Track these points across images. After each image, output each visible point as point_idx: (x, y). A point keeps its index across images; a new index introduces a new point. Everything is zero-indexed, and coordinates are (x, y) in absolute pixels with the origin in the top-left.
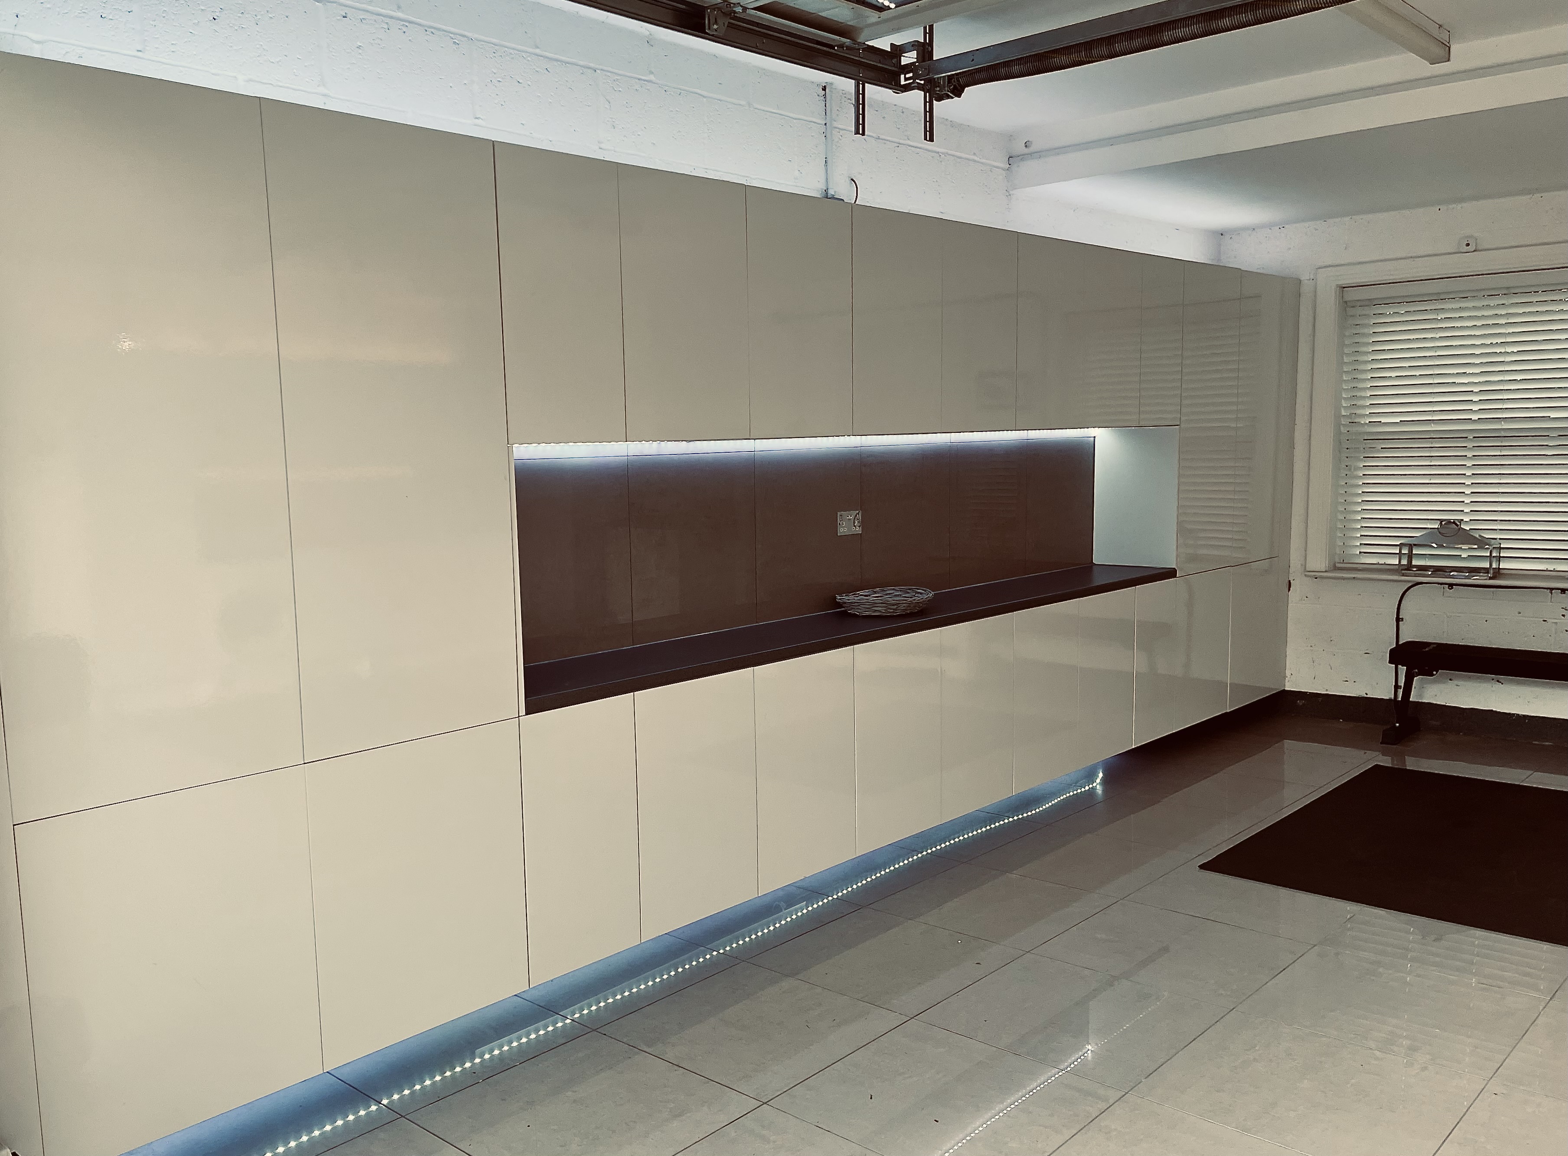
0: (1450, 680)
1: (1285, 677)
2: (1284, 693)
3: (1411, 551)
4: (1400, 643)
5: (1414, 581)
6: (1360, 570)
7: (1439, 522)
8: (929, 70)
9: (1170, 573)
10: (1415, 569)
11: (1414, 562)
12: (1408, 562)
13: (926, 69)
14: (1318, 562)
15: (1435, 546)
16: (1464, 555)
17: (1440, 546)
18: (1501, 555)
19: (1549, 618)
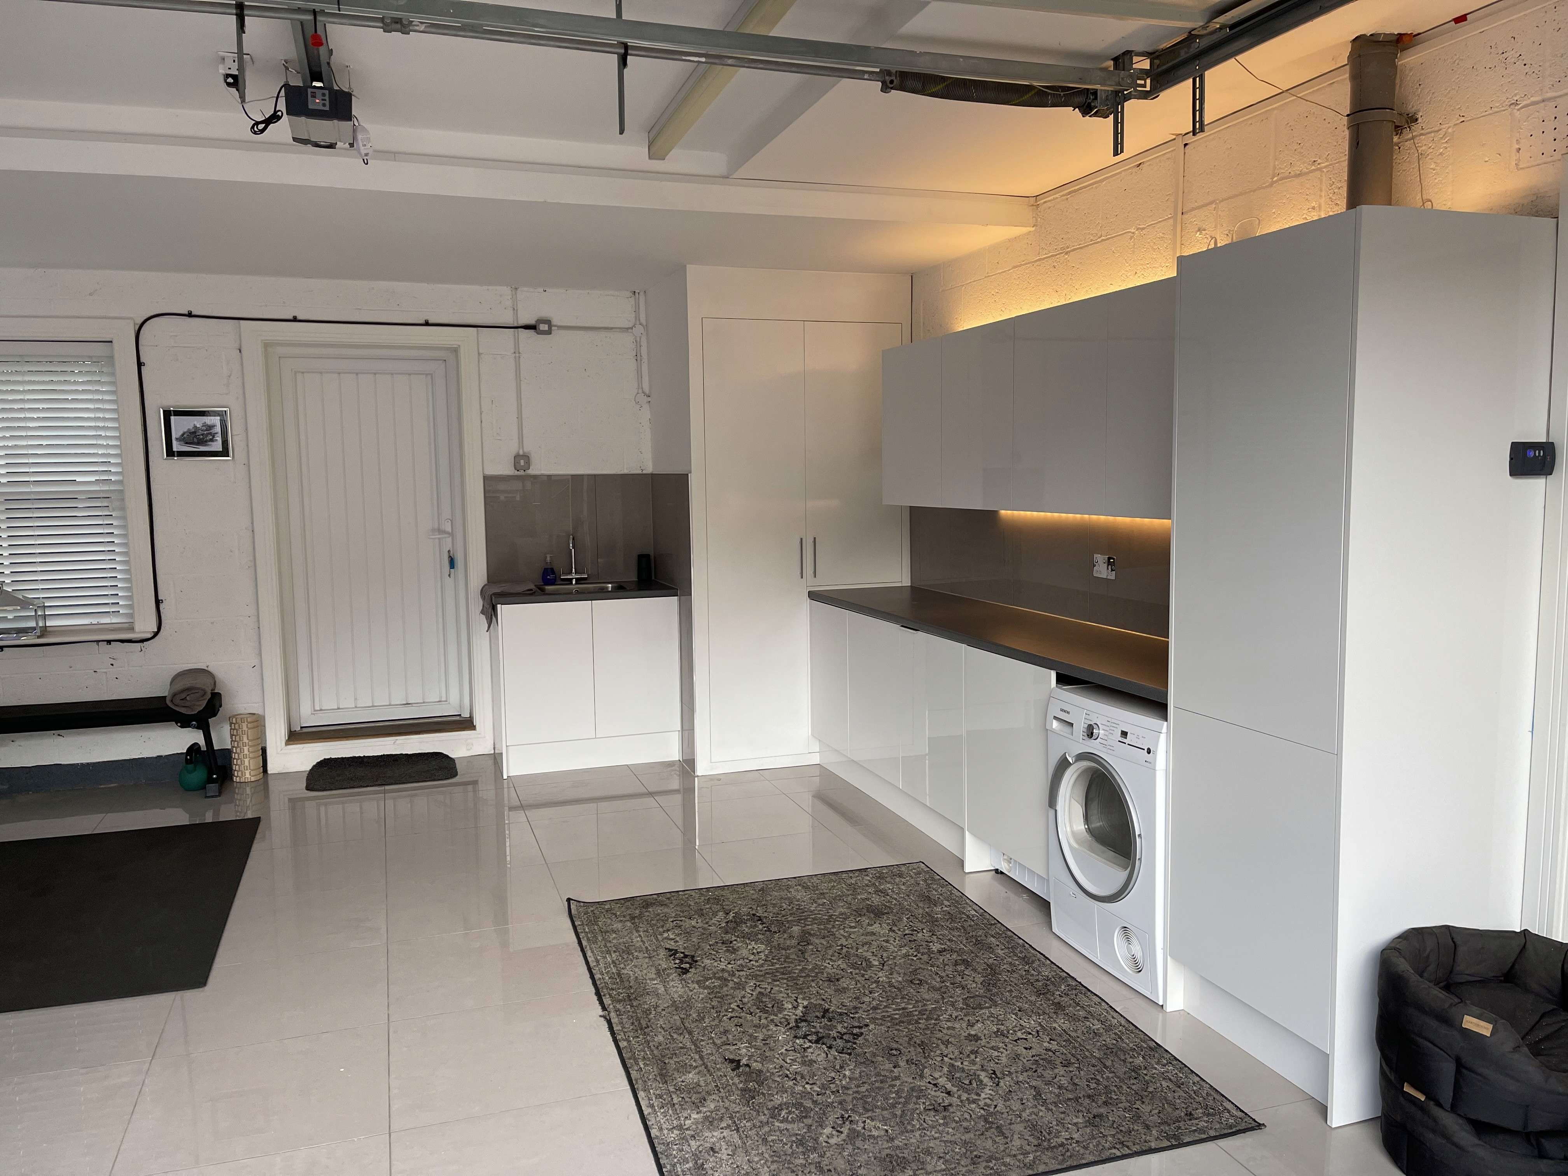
0: (13, 742)
16: (10, 616)
18: (47, 613)
19: (99, 669)
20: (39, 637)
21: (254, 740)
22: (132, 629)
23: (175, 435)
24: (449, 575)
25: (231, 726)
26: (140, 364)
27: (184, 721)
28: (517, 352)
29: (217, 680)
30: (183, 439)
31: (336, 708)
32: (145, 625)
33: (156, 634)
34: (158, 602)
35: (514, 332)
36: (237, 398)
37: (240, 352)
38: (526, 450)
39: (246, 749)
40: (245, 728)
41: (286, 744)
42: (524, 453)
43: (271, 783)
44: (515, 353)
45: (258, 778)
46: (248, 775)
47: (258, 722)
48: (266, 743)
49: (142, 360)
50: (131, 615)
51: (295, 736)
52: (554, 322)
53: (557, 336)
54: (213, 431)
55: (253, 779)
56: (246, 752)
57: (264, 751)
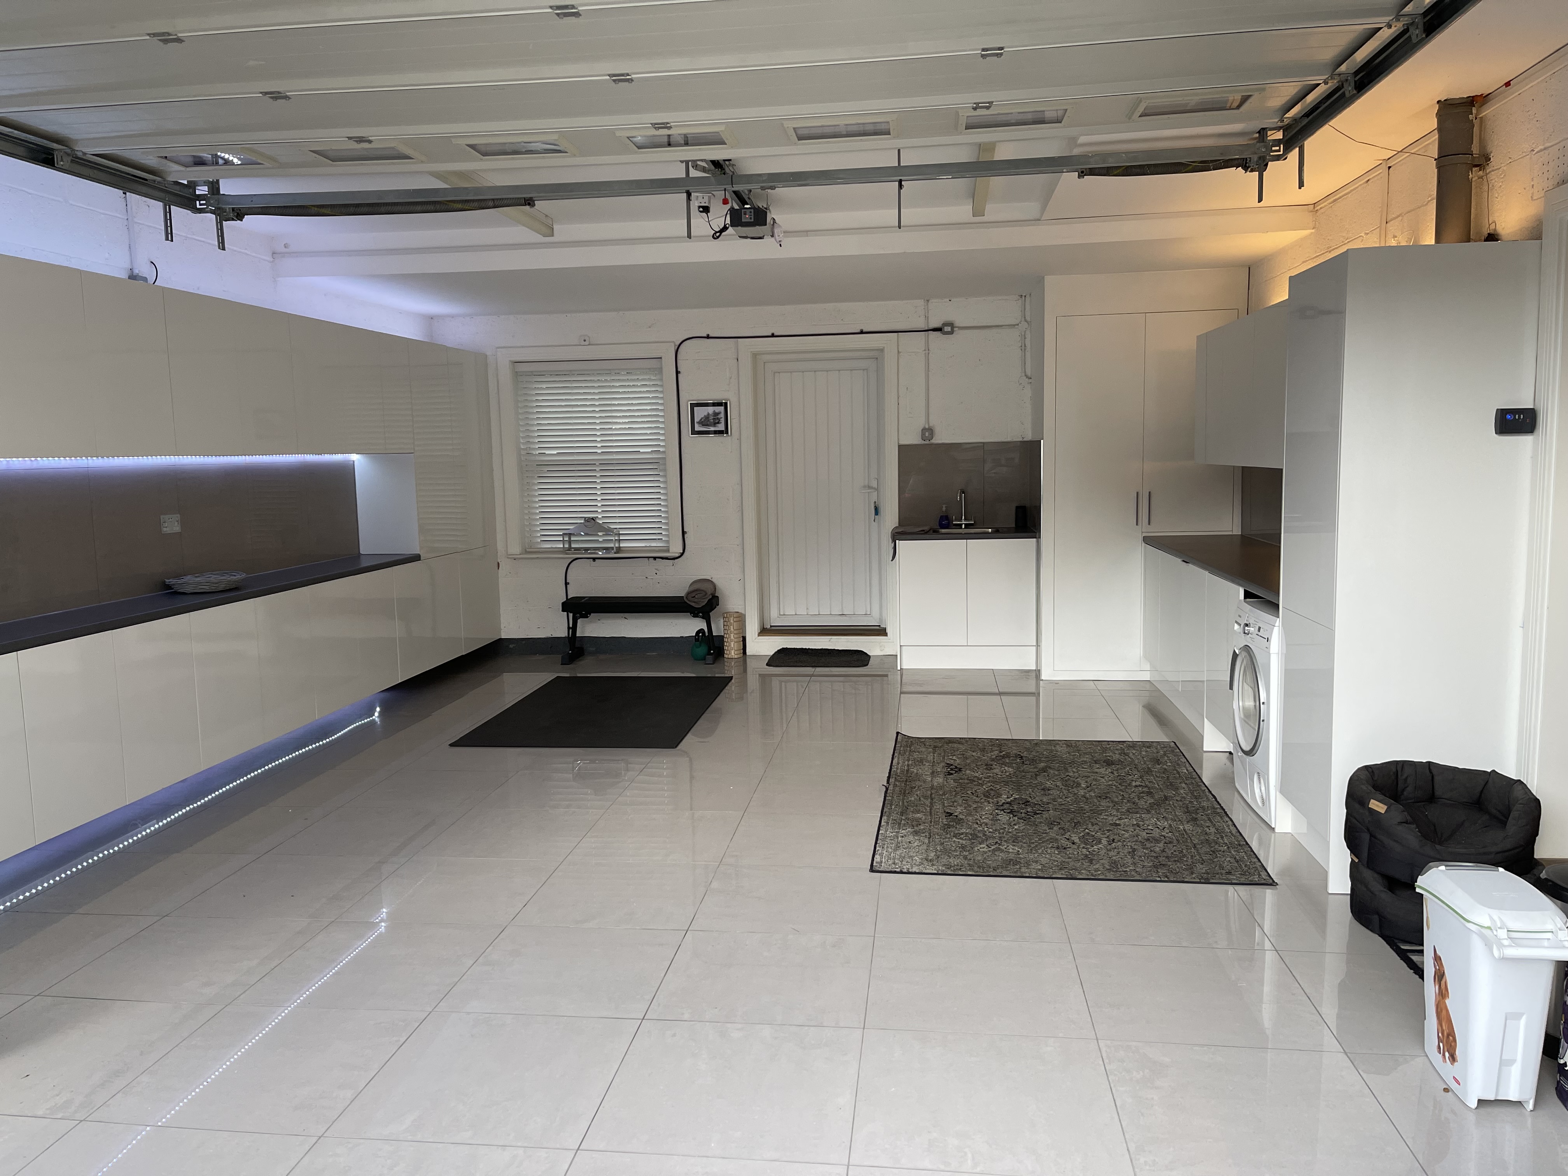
0: (599, 620)
1: (500, 629)
2: (500, 640)
3: (570, 538)
4: (569, 597)
5: (572, 558)
6: (541, 553)
7: (584, 518)
8: (218, 202)
9: (416, 558)
10: (573, 550)
11: (573, 546)
12: (569, 546)
13: (216, 200)
14: (515, 549)
15: (583, 534)
16: (601, 540)
17: (586, 534)
18: (621, 538)
19: (650, 576)
20: (615, 553)
21: (737, 630)
22: (668, 551)
23: (697, 420)
24: (874, 520)
25: (724, 619)
26: (677, 372)
27: (695, 613)
28: (927, 349)
29: (717, 588)
30: (701, 423)
31: (794, 614)
32: (676, 549)
33: (682, 554)
34: (684, 533)
35: (925, 334)
36: (735, 393)
37: (738, 360)
38: (931, 425)
39: (732, 635)
40: (732, 621)
41: (759, 635)
42: (929, 427)
43: (748, 660)
44: (925, 350)
45: (739, 656)
46: (733, 654)
47: (741, 618)
48: (746, 634)
49: (679, 370)
50: (668, 542)
51: (765, 631)
52: (957, 324)
53: (959, 335)
54: (719, 417)
55: (736, 657)
56: (732, 637)
57: (744, 639)
